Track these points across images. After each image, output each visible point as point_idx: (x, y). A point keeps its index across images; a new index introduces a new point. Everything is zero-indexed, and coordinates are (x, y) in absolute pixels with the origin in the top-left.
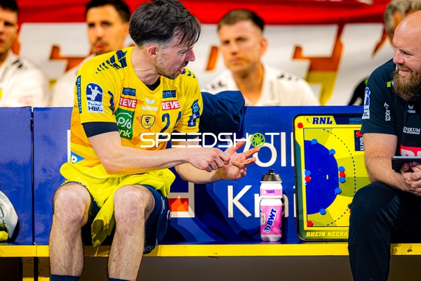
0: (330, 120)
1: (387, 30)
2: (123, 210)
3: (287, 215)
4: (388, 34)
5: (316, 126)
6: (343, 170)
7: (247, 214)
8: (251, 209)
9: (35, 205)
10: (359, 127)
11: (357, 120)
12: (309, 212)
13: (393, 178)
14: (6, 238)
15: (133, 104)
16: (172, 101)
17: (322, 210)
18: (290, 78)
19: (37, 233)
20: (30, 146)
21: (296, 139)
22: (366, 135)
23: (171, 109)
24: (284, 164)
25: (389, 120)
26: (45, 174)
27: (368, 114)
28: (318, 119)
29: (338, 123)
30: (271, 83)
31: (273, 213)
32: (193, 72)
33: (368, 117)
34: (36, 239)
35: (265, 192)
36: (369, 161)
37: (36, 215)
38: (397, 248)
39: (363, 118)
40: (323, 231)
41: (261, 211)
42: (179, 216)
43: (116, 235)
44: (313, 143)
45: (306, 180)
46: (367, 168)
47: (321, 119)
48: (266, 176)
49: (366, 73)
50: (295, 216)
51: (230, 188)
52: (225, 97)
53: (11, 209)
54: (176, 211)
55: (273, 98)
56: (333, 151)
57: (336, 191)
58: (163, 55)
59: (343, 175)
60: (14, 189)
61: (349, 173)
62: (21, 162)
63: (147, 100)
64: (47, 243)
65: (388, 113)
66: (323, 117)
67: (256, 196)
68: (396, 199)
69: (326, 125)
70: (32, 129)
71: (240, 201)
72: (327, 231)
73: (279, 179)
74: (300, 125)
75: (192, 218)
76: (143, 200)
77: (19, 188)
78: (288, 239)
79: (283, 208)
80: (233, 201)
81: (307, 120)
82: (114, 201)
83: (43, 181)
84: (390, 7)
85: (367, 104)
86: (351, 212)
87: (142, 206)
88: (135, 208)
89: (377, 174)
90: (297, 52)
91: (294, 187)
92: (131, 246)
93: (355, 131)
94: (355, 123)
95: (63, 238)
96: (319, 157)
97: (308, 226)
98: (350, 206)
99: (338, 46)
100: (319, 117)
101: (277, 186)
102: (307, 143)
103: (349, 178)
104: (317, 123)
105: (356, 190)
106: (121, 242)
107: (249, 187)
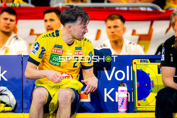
0: (148, 61)
1: (171, 23)
2: (62, 99)
3: (129, 101)
4: (172, 25)
5: (141, 63)
6: (153, 82)
7: (113, 100)
8: (114, 98)
9: (23, 97)
10: (159, 64)
11: (159, 61)
12: (138, 100)
13: (174, 85)
14: (11, 110)
15: (61, 52)
16: (80, 51)
17: (144, 99)
18: (134, 44)
19: (24, 108)
20: (21, 72)
21: (133, 69)
22: (163, 67)
23: (79, 55)
24: (128, 79)
25: (172, 61)
26: (28, 83)
27: (164, 58)
28: (142, 60)
29: (151, 62)
30: (126, 46)
31: (123, 100)
32: (90, 40)
33: (164, 60)
34: (24, 110)
35: (120, 91)
36: (164, 78)
37: (24, 100)
38: (176, 115)
39: (162, 60)
40: (145, 107)
41: (118, 99)
42: (84, 101)
43: (59, 109)
44: (140, 70)
45: (137, 86)
46: (163, 81)
47: (144, 60)
48: (120, 84)
49: (163, 41)
50: (133, 101)
51: (105, 89)
52: (103, 51)
53: (13, 98)
54: (83, 99)
55: (127, 52)
56: (149, 74)
57: (150, 91)
58: (74, 29)
59: (153, 84)
60: (14, 90)
61: (155, 83)
62: (18, 78)
63: (68, 50)
64: (28, 112)
65: (172, 58)
66: (145, 60)
67: (116, 93)
68: (175, 94)
69: (146, 63)
70: (22, 64)
71: (110, 95)
72: (146, 108)
73: (126, 86)
74: (135, 63)
75: (89, 102)
76: (70, 95)
77: (16, 89)
78: (130, 111)
79: (128, 98)
80: (107, 95)
81: (138, 61)
82: (58, 95)
83: (27, 86)
84: (173, 13)
85: (163, 54)
86: (157, 100)
87: (70, 97)
88: (67, 98)
89: (167, 84)
90: (134, 32)
91: (132, 89)
92: (65, 114)
93: (158, 66)
94: (158, 62)
95: (36, 110)
96: (143, 77)
97: (138, 105)
98: (156, 97)
99: (151, 30)
100: (143, 60)
101: (125, 88)
102: (138, 71)
103: (155, 85)
104: (142, 62)
105: (159, 91)
106: (60, 112)
107: (114, 89)
